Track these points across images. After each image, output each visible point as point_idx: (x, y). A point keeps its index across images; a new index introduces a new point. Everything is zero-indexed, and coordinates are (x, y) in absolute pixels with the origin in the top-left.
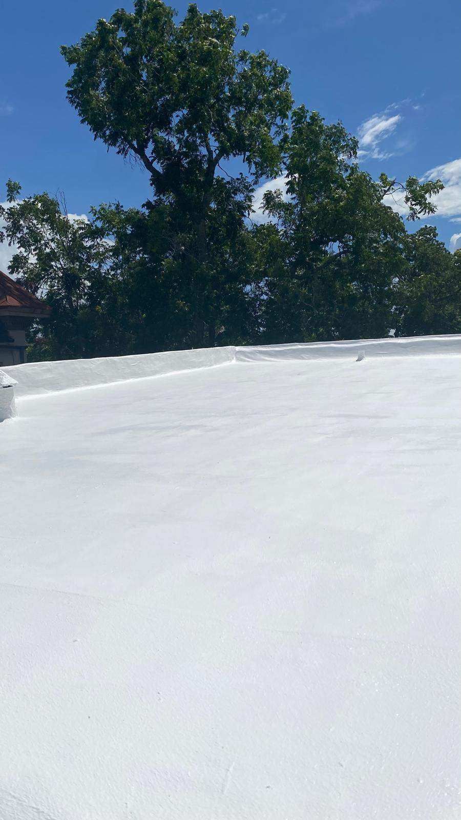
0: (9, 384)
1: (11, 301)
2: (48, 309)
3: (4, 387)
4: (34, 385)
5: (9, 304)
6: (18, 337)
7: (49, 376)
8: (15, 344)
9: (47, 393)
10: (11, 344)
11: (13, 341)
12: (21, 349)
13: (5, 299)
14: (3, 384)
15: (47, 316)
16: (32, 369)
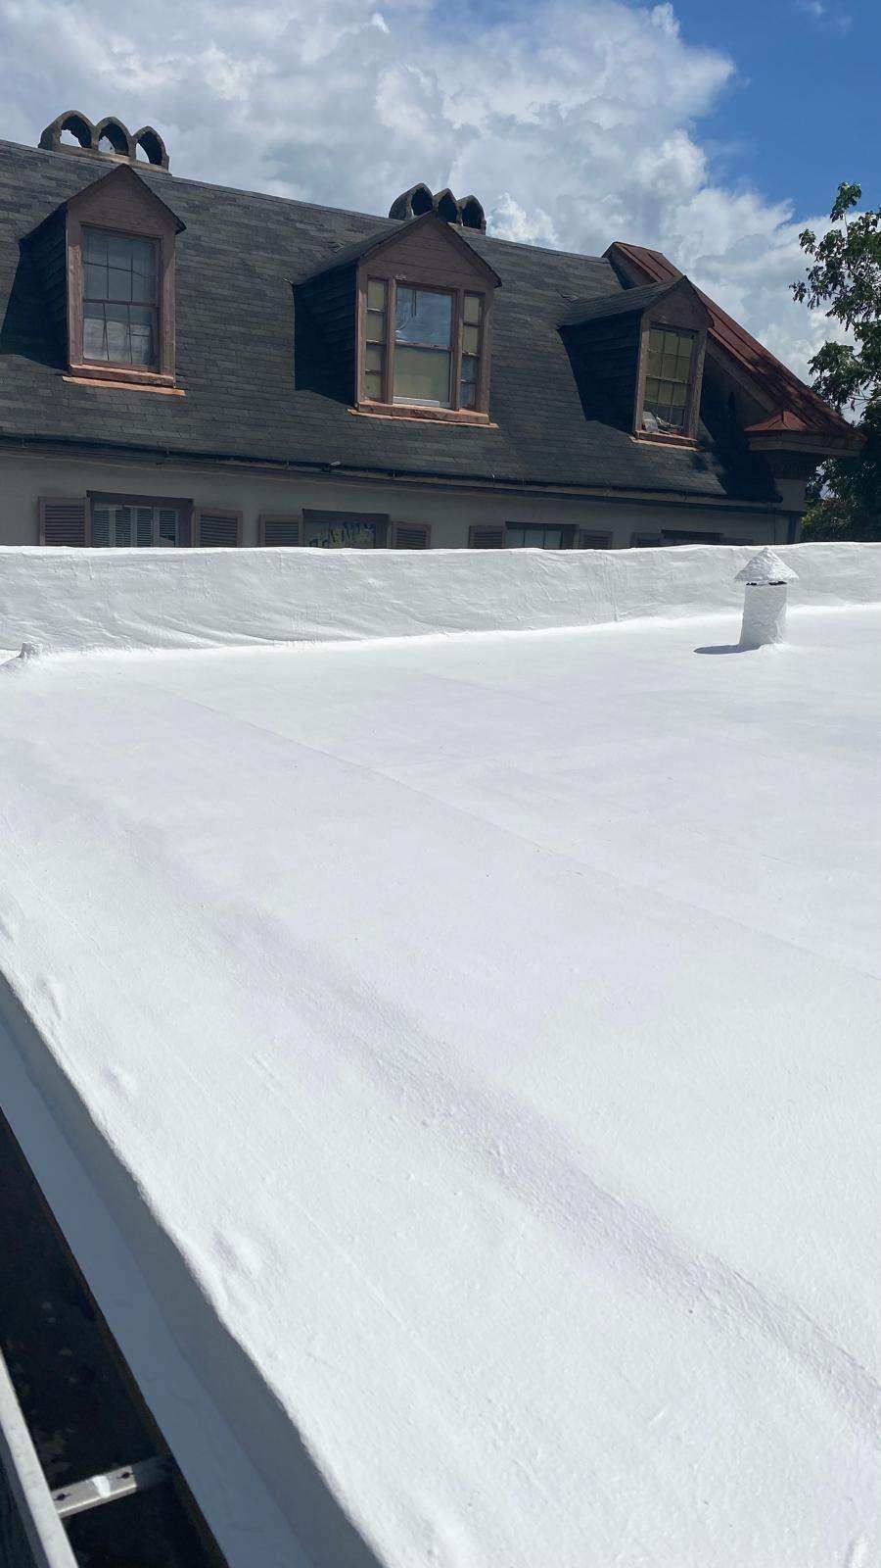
0: (781, 579)
1: (791, 422)
2: (857, 439)
3: (771, 584)
4: (819, 587)
5: (785, 428)
6: (790, 492)
7: (849, 572)
8: (784, 506)
9: (841, 605)
10: (775, 505)
11: (780, 500)
12: (793, 516)
13: (780, 417)
14: (770, 577)
15: (853, 454)
16: (822, 556)
